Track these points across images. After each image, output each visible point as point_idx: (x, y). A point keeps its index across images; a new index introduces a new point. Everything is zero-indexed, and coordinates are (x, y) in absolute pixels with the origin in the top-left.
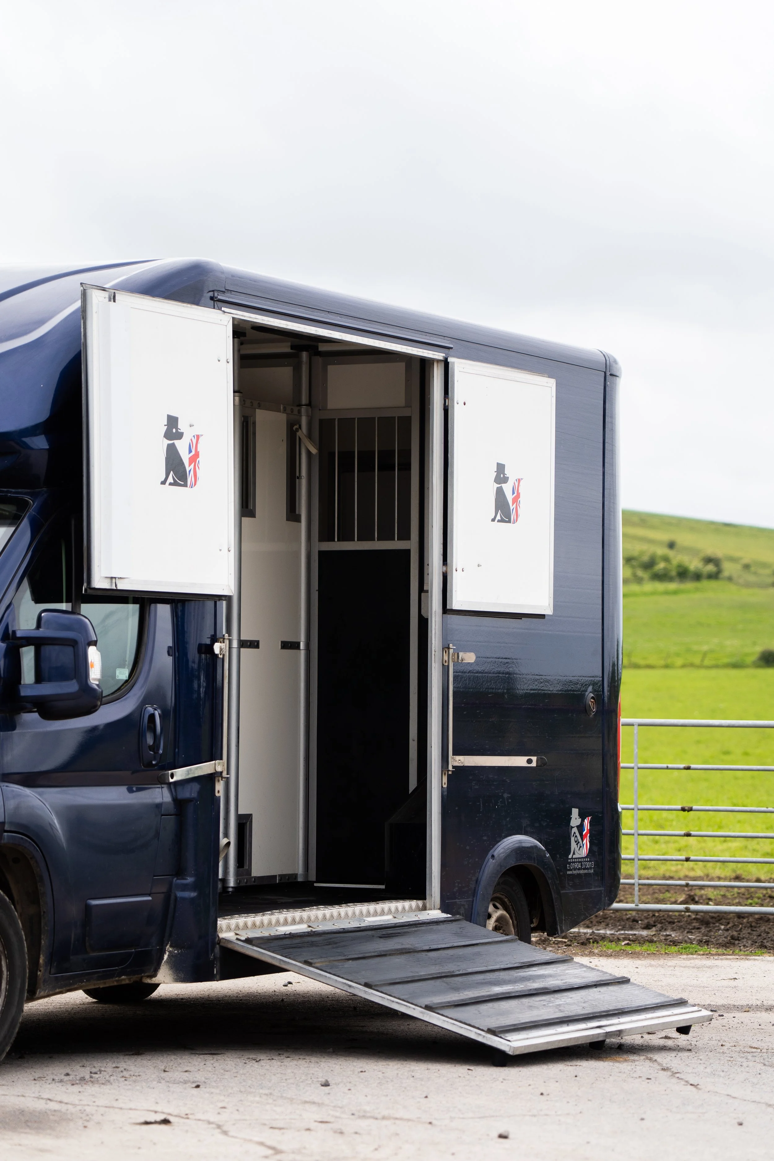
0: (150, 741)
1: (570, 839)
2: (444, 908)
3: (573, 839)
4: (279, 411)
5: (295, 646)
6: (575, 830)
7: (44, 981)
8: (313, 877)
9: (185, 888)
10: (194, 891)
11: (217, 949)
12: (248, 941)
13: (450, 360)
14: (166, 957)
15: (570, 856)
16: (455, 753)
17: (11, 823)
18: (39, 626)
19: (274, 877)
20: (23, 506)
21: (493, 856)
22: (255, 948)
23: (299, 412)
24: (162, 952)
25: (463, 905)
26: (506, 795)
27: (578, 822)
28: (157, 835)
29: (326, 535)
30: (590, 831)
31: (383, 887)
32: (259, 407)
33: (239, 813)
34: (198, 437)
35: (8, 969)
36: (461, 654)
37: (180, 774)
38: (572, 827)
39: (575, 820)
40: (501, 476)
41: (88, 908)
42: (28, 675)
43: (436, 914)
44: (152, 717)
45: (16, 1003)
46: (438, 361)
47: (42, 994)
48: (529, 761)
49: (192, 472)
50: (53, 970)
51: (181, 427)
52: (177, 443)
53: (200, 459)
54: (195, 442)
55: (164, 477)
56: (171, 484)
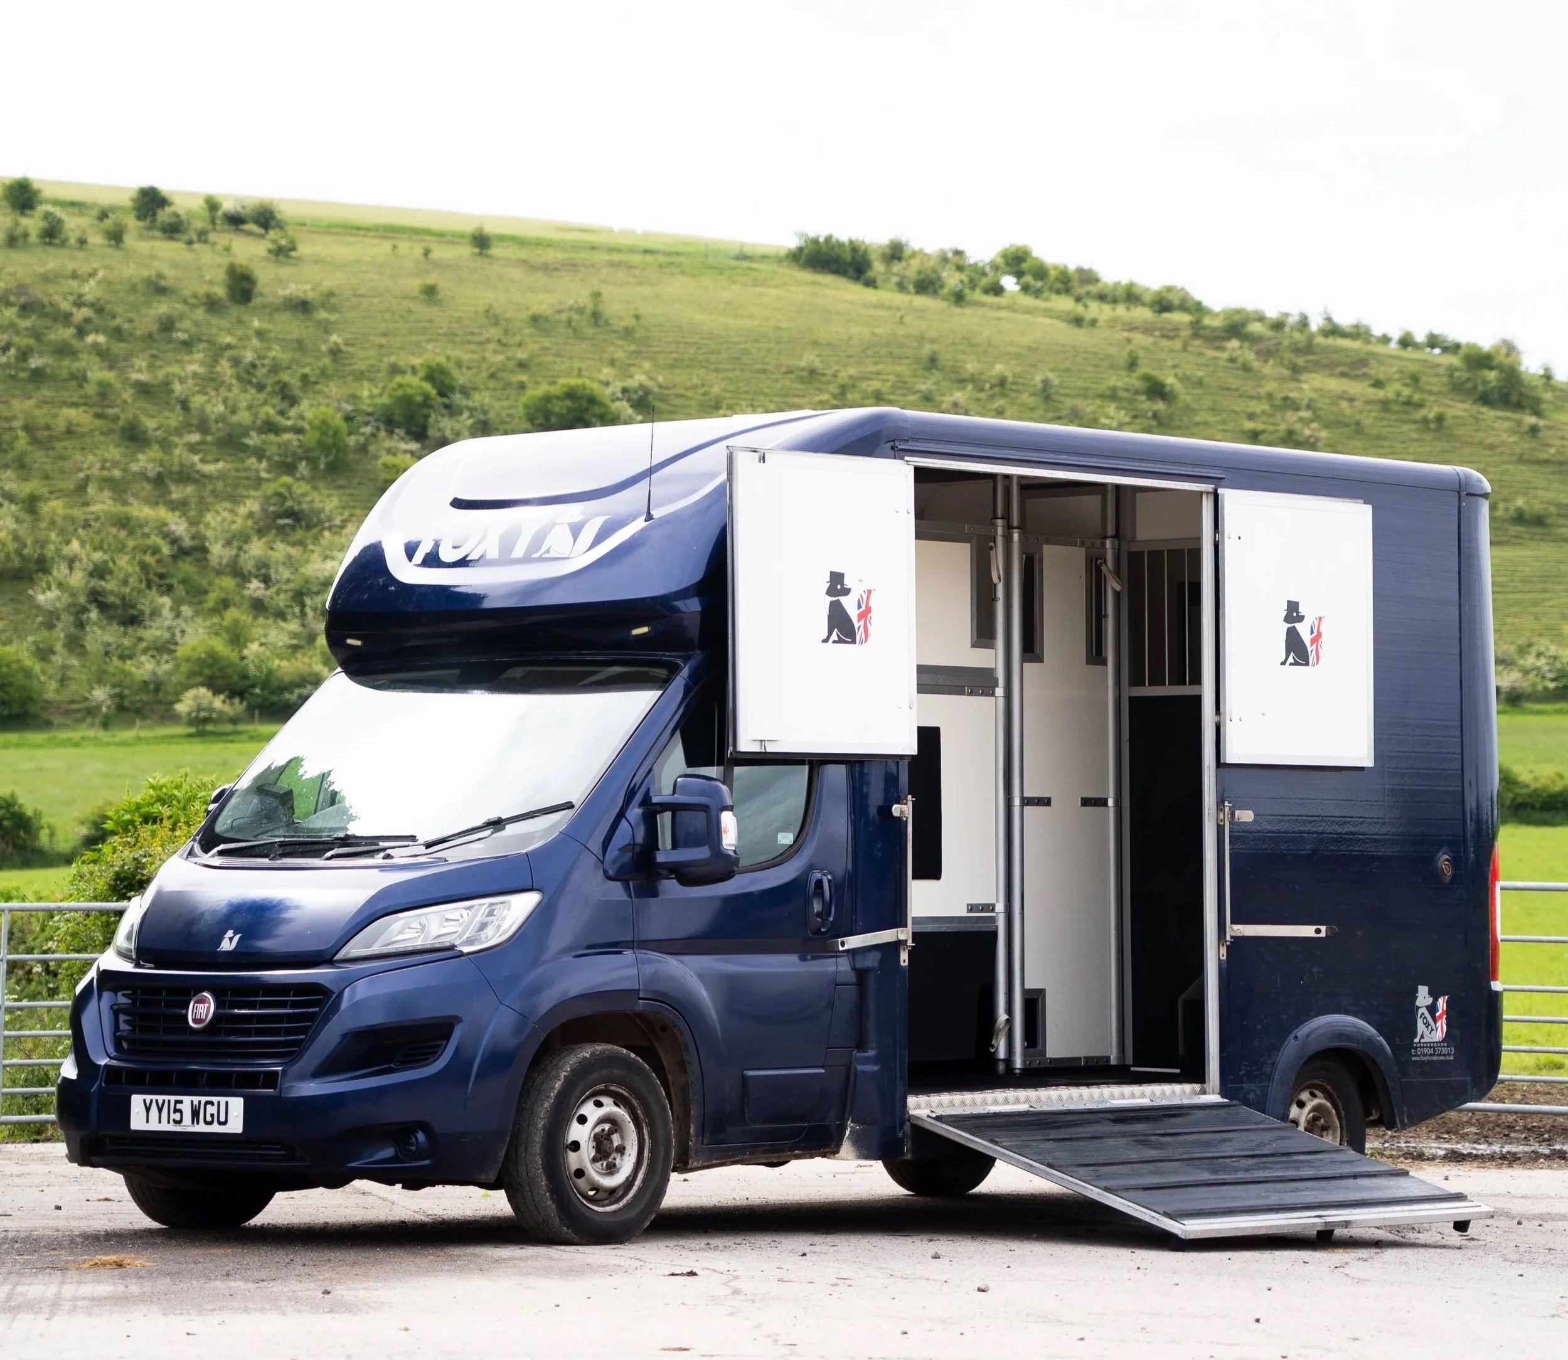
0: (817, 907)
1: (1416, 1021)
2: (1223, 1094)
3: (1420, 1022)
4: (1074, 544)
5: (1102, 802)
6: (1424, 1010)
7: (697, 1151)
8: (1129, 1060)
9: (865, 1061)
10: (876, 1064)
11: (907, 1126)
12: (939, 1118)
13: (1220, 491)
14: (847, 1133)
15: (1416, 1040)
16: (1234, 921)
17: (646, 991)
18: (674, 792)
19: (1079, 1059)
20: (674, 670)
21: (1296, 1037)
22: (944, 1126)
23: (1103, 545)
24: (843, 1128)
25: (1254, 1091)
26: (1315, 970)
27: (1429, 1001)
28: (831, 1005)
29: (1137, 680)
30: (1448, 1012)
31: (1178, 1071)
32: (1048, 542)
33: (1026, 987)
34: (869, 592)
35: (650, 1138)
36: (1237, 813)
37: (854, 942)
38: (1418, 1008)
39: (1423, 996)
40: (1293, 613)
41: (744, 1078)
42: (665, 839)
43: (1214, 1098)
44: (819, 883)
45: (659, 1171)
46: (1208, 493)
47: (695, 1164)
48: (1318, 931)
49: (862, 629)
50: (705, 1141)
51: (848, 583)
52: (843, 599)
53: (872, 614)
54: (865, 597)
55: (826, 634)
56: (834, 642)
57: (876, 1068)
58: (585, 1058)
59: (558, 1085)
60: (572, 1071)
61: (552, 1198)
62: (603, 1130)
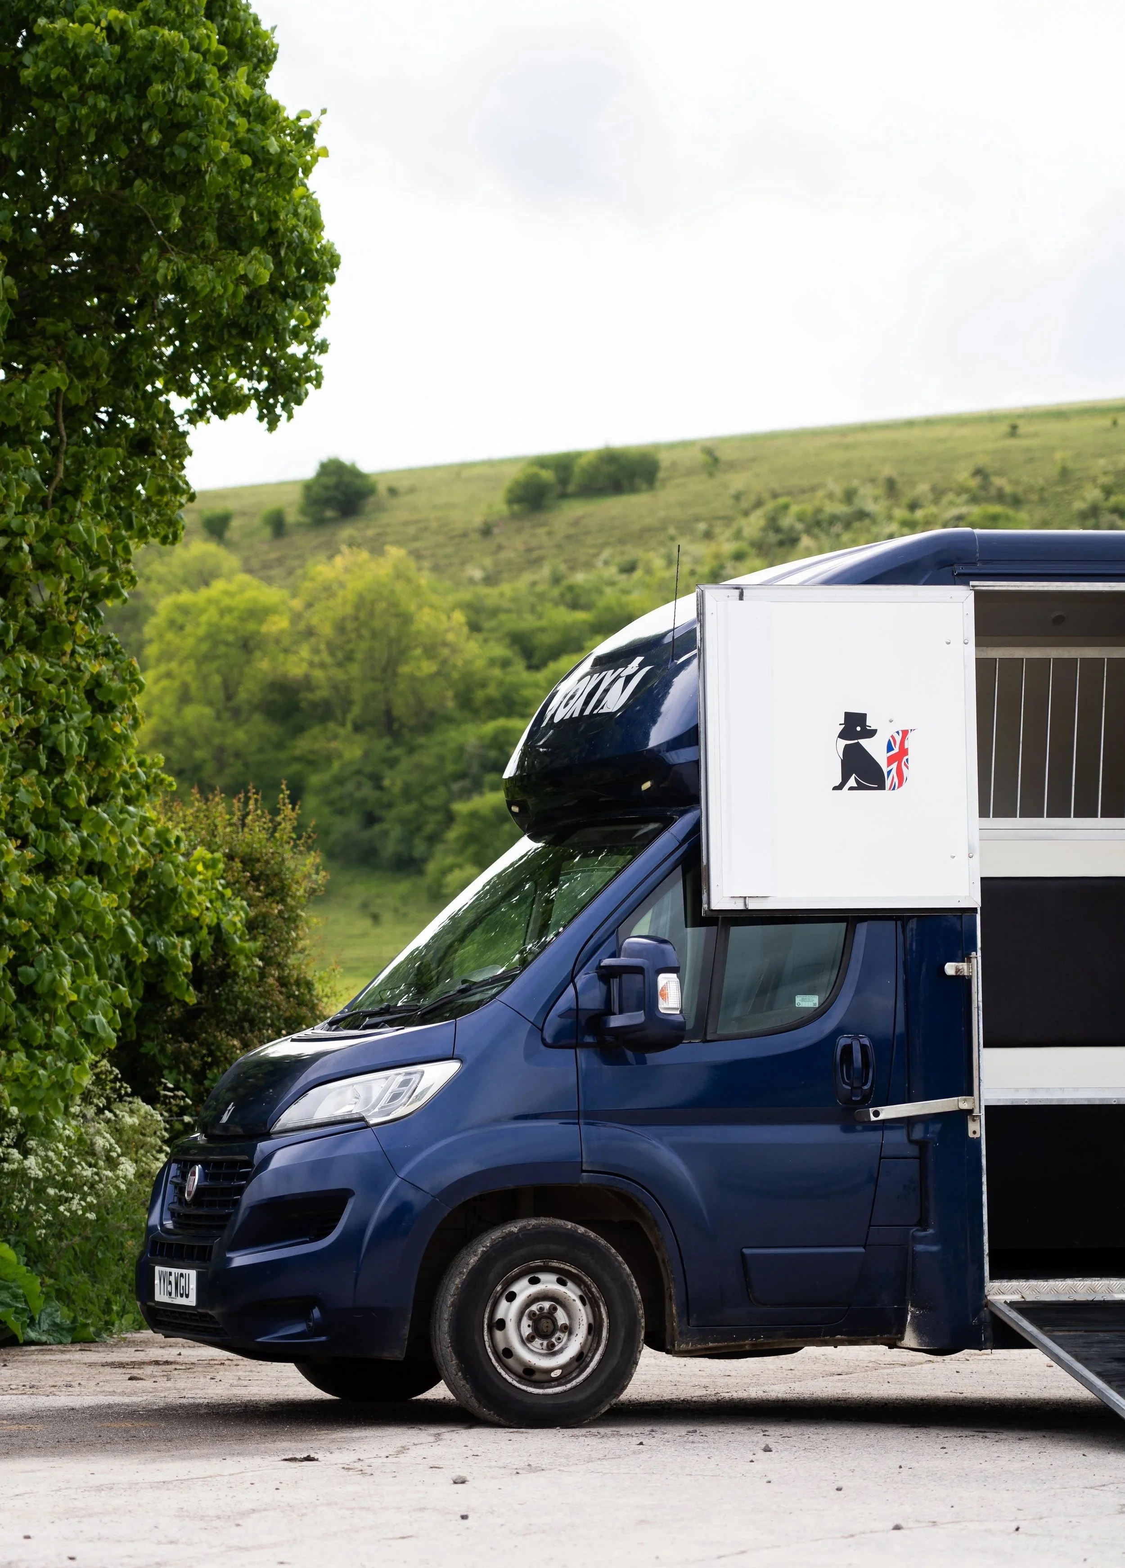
0: (846, 1074)
7: (681, 1333)
9: (923, 1240)
10: (937, 1244)
11: (985, 1313)
14: (910, 1319)
17: (593, 1163)
24: (905, 1313)
28: (873, 1181)
34: (906, 733)
35: (609, 1317)
37: (892, 1112)
41: (744, 1257)
44: (848, 1049)
50: (692, 1322)
51: (871, 723)
52: (864, 742)
53: (910, 756)
54: (898, 739)
55: (838, 781)
56: (851, 788)
57: (934, 1248)
58: (512, 1233)
59: (473, 1260)
60: (492, 1246)
61: (465, 1378)
62: (541, 1309)
